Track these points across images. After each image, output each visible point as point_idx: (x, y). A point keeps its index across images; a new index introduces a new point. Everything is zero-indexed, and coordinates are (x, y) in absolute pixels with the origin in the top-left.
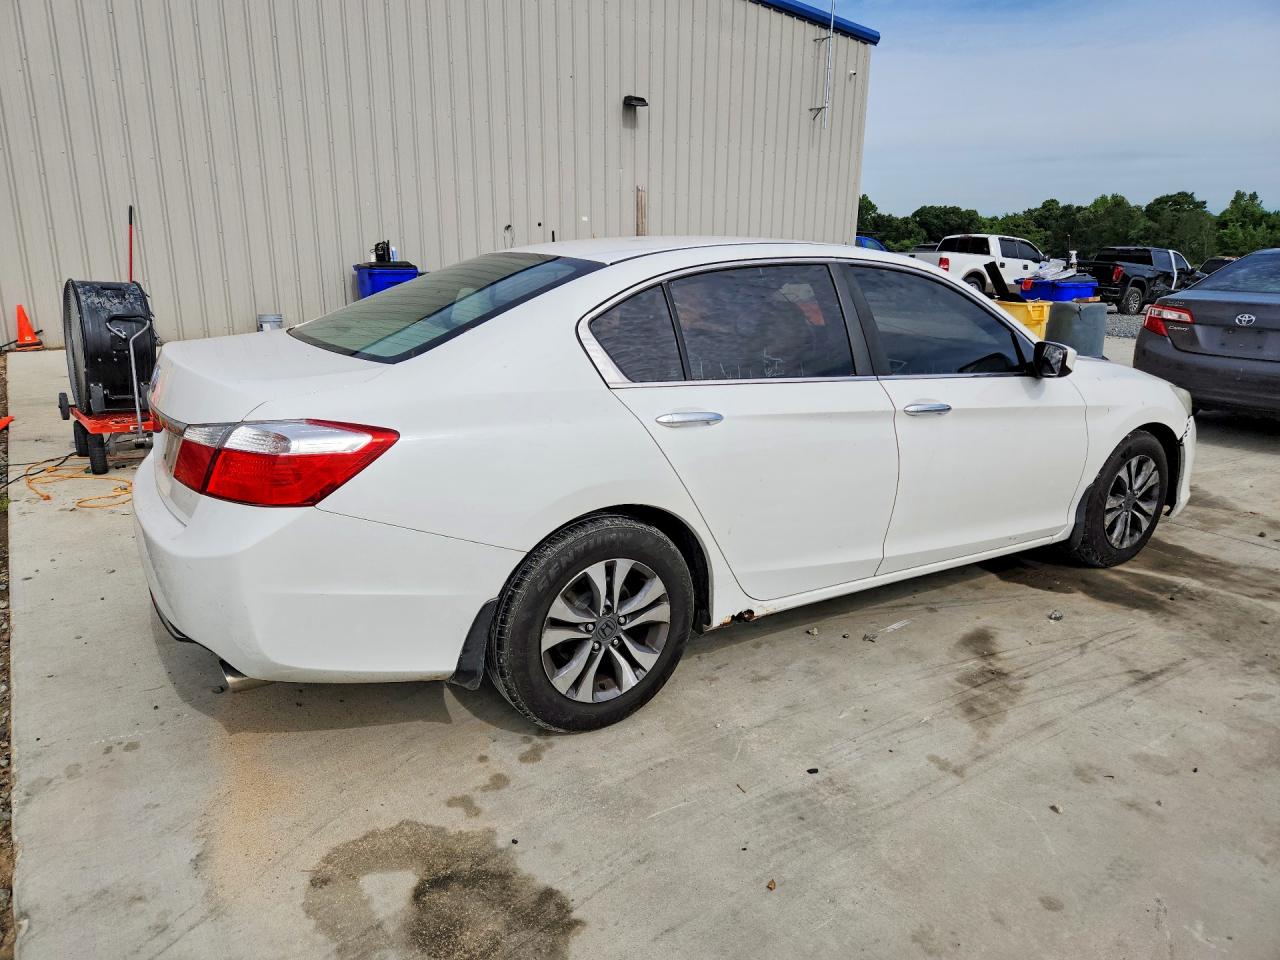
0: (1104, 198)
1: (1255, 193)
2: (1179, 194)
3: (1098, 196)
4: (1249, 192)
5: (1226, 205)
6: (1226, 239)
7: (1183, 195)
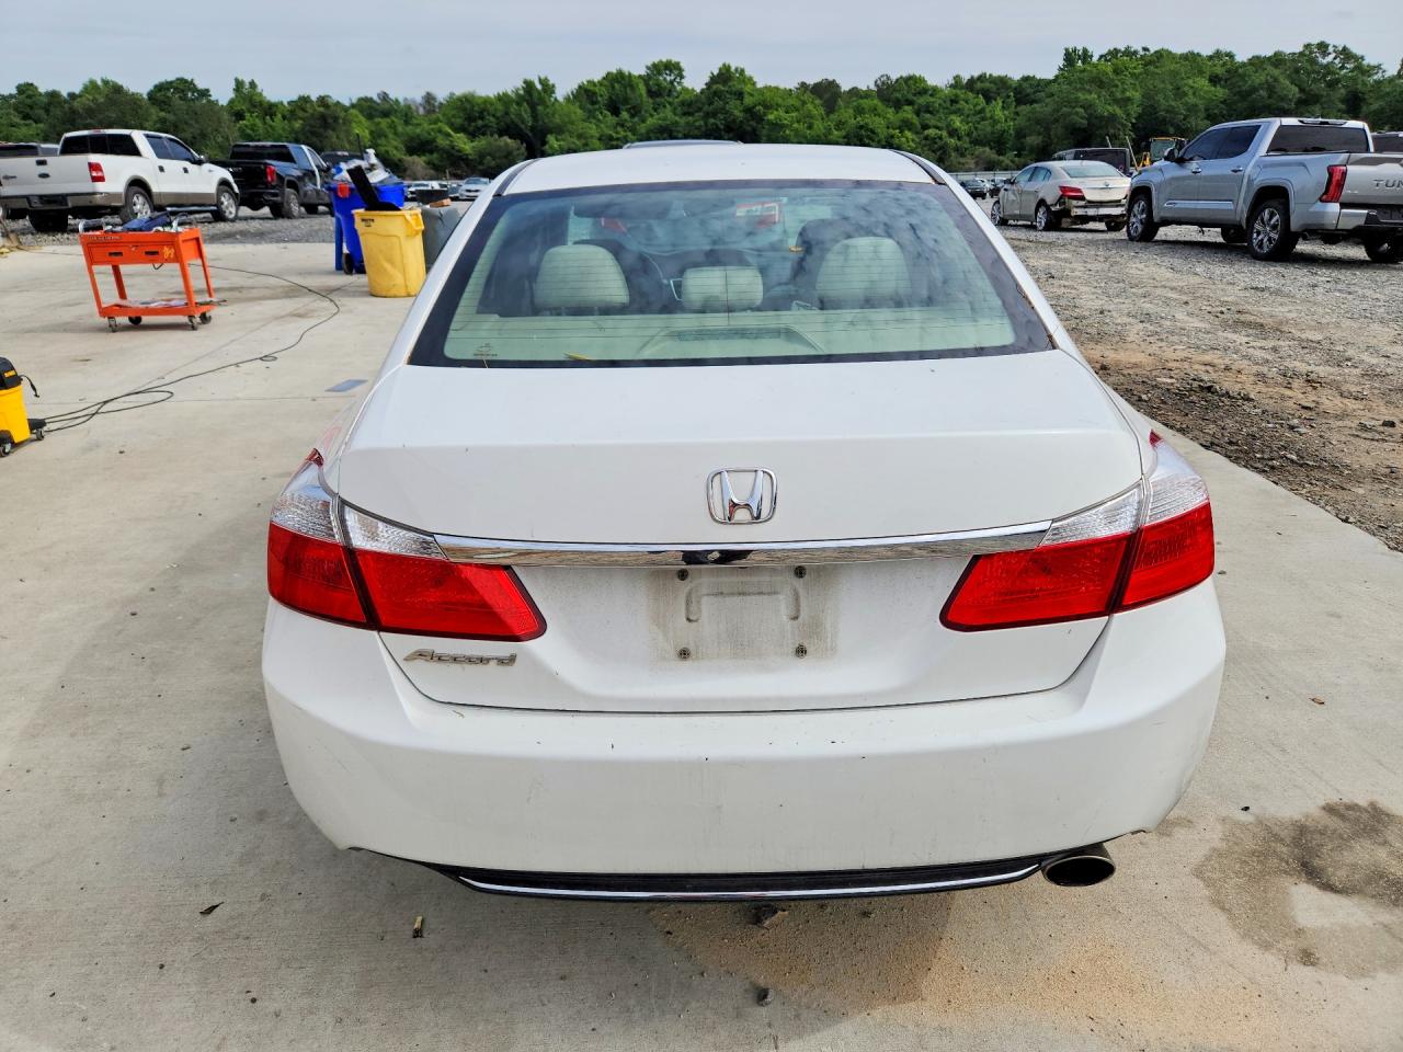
0: (93, 83)
1: (237, 80)
2: (178, 79)
3: (86, 80)
4: (247, 81)
5: (232, 95)
6: (249, 131)
7: (182, 80)
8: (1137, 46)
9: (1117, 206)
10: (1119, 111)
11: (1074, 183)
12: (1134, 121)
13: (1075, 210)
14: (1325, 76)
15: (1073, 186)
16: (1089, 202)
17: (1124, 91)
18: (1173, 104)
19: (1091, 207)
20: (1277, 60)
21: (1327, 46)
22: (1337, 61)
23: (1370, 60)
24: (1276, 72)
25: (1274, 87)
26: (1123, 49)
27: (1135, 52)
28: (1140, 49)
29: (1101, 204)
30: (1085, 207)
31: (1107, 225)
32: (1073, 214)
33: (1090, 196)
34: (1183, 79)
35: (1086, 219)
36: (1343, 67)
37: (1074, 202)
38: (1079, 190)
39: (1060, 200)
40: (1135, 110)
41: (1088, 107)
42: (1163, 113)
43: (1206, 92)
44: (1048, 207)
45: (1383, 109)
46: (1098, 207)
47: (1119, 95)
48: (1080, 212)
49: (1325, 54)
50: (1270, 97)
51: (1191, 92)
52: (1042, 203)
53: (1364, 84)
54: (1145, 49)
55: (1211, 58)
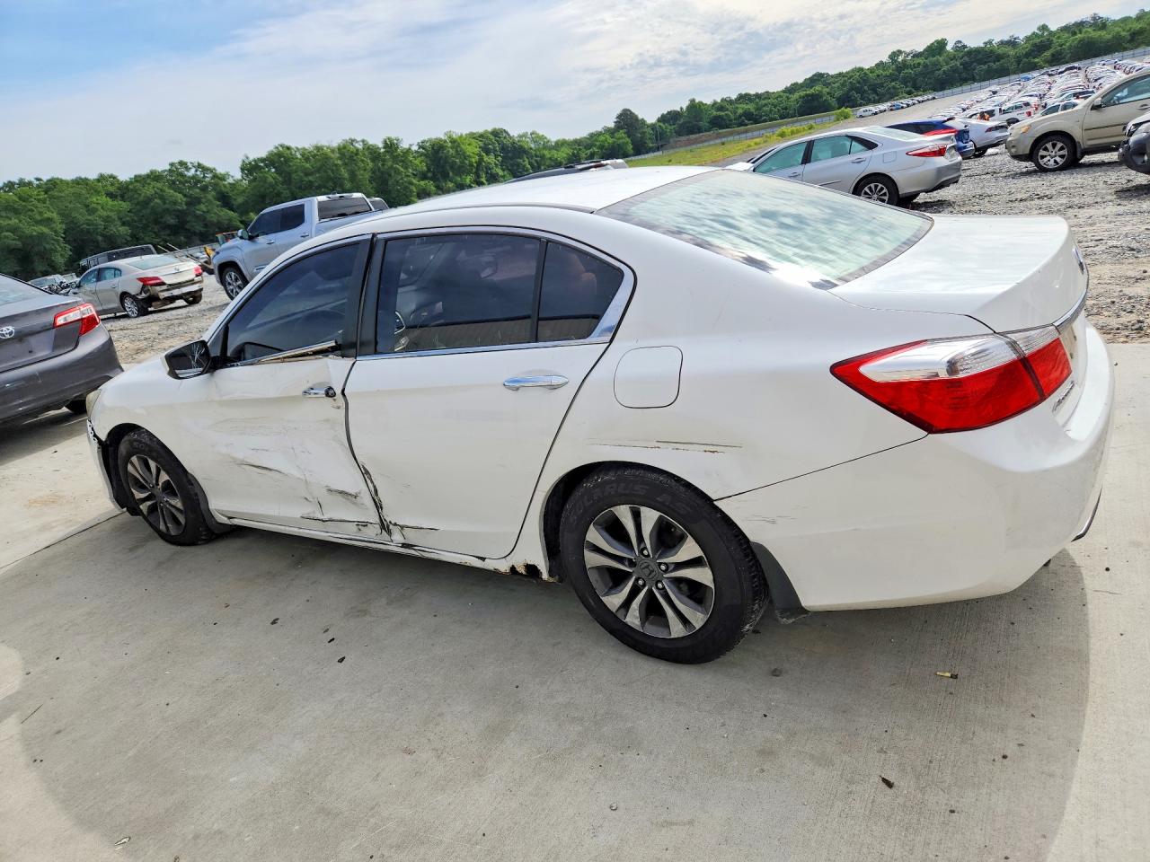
8: (29, 177)
9: (193, 284)
10: (46, 230)
11: (150, 274)
12: (63, 235)
13: (162, 294)
14: (196, 184)
15: (151, 275)
16: (170, 285)
17: (41, 213)
18: (90, 218)
19: (173, 289)
20: (154, 177)
21: (186, 164)
22: (198, 173)
23: (221, 170)
24: (159, 185)
25: (163, 195)
26: (17, 182)
27: (30, 183)
28: (33, 180)
29: (179, 285)
30: (167, 290)
31: (186, 300)
32: (161, 297)
33: (168, 281)
34: (87, 198)
35: (172, 299)
36: (204, 177)
37: (158, 288)
38: (157, 278)
39: (143, 289)
40: (60, 227)
41: (14, 230)
42: (85, 226)
43: (112, 206)
44: (134, 298)
45: (246, 201)
46: (178, 288)
47: (38, 217)
48: (166, 294)
49: (188, 169)
50: (164, 203)
51: (99, 207)
52: (124, 295)
53: (225, 186)
54: (38, 179)
55: (98, 180)
